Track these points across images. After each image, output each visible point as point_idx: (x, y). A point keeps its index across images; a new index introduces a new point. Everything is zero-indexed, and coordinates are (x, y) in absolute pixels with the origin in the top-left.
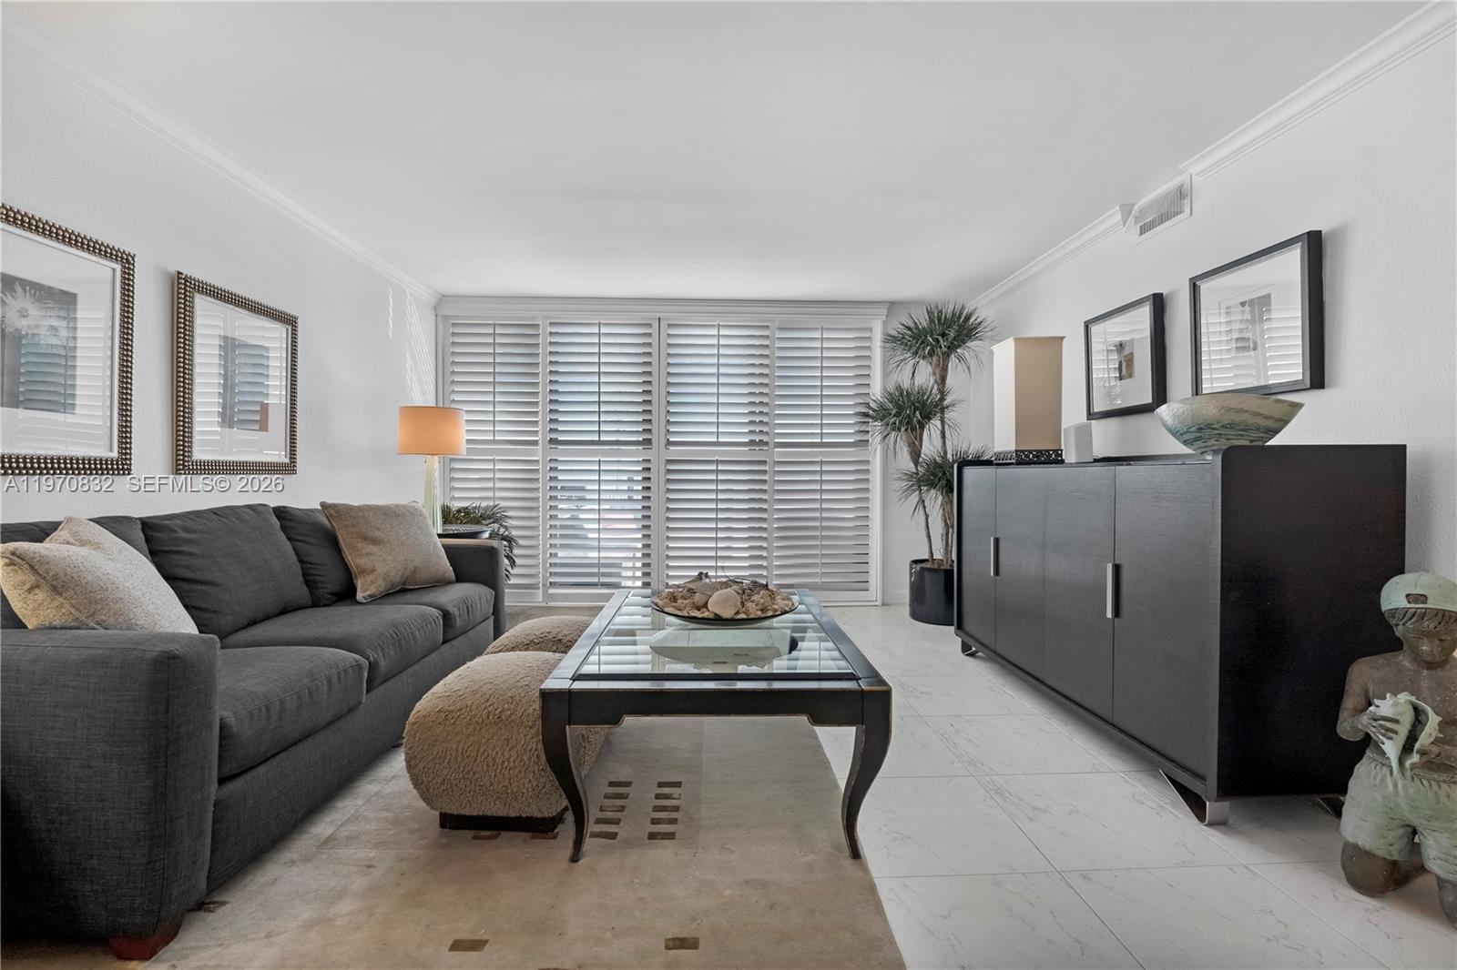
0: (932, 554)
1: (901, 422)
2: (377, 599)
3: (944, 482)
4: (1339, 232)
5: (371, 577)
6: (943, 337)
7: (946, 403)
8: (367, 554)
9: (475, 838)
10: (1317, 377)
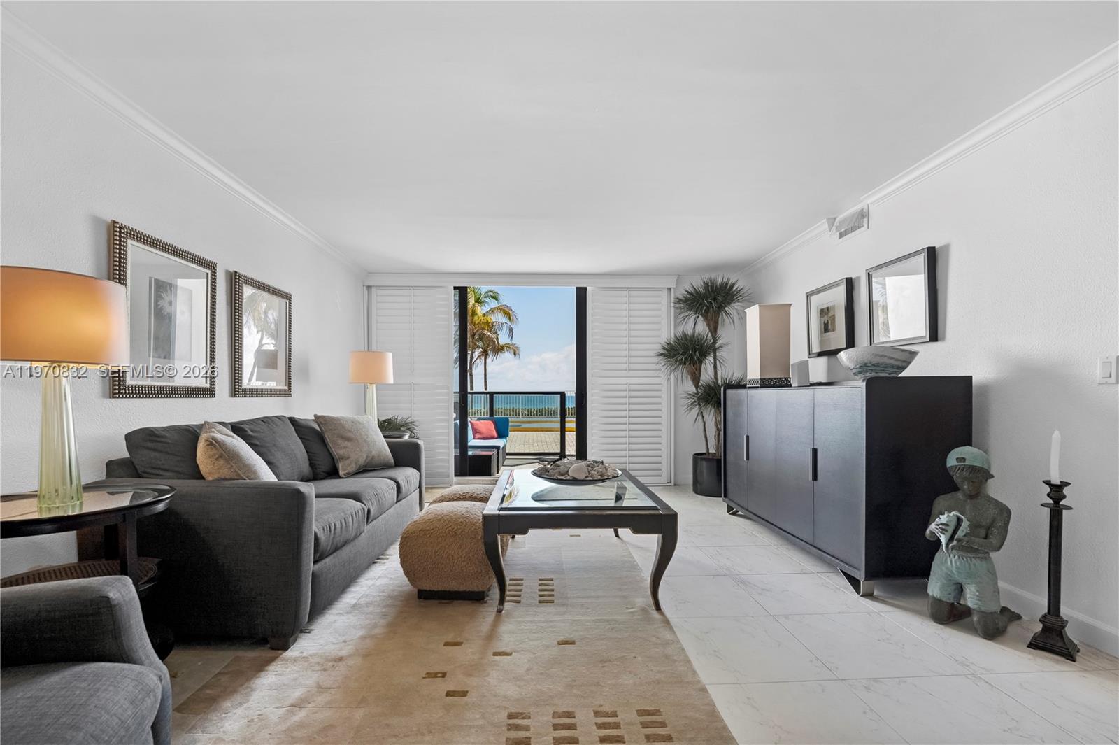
0: (708, 449)
1: (686, 359)
2: (350, 475)
3: (716, 399)
4: (946, 248)
5: (347, 462)
6: (714, 301)
7: (717, 345)
8: (345, 448)
9: (440, 603)
10: (934, 335)
